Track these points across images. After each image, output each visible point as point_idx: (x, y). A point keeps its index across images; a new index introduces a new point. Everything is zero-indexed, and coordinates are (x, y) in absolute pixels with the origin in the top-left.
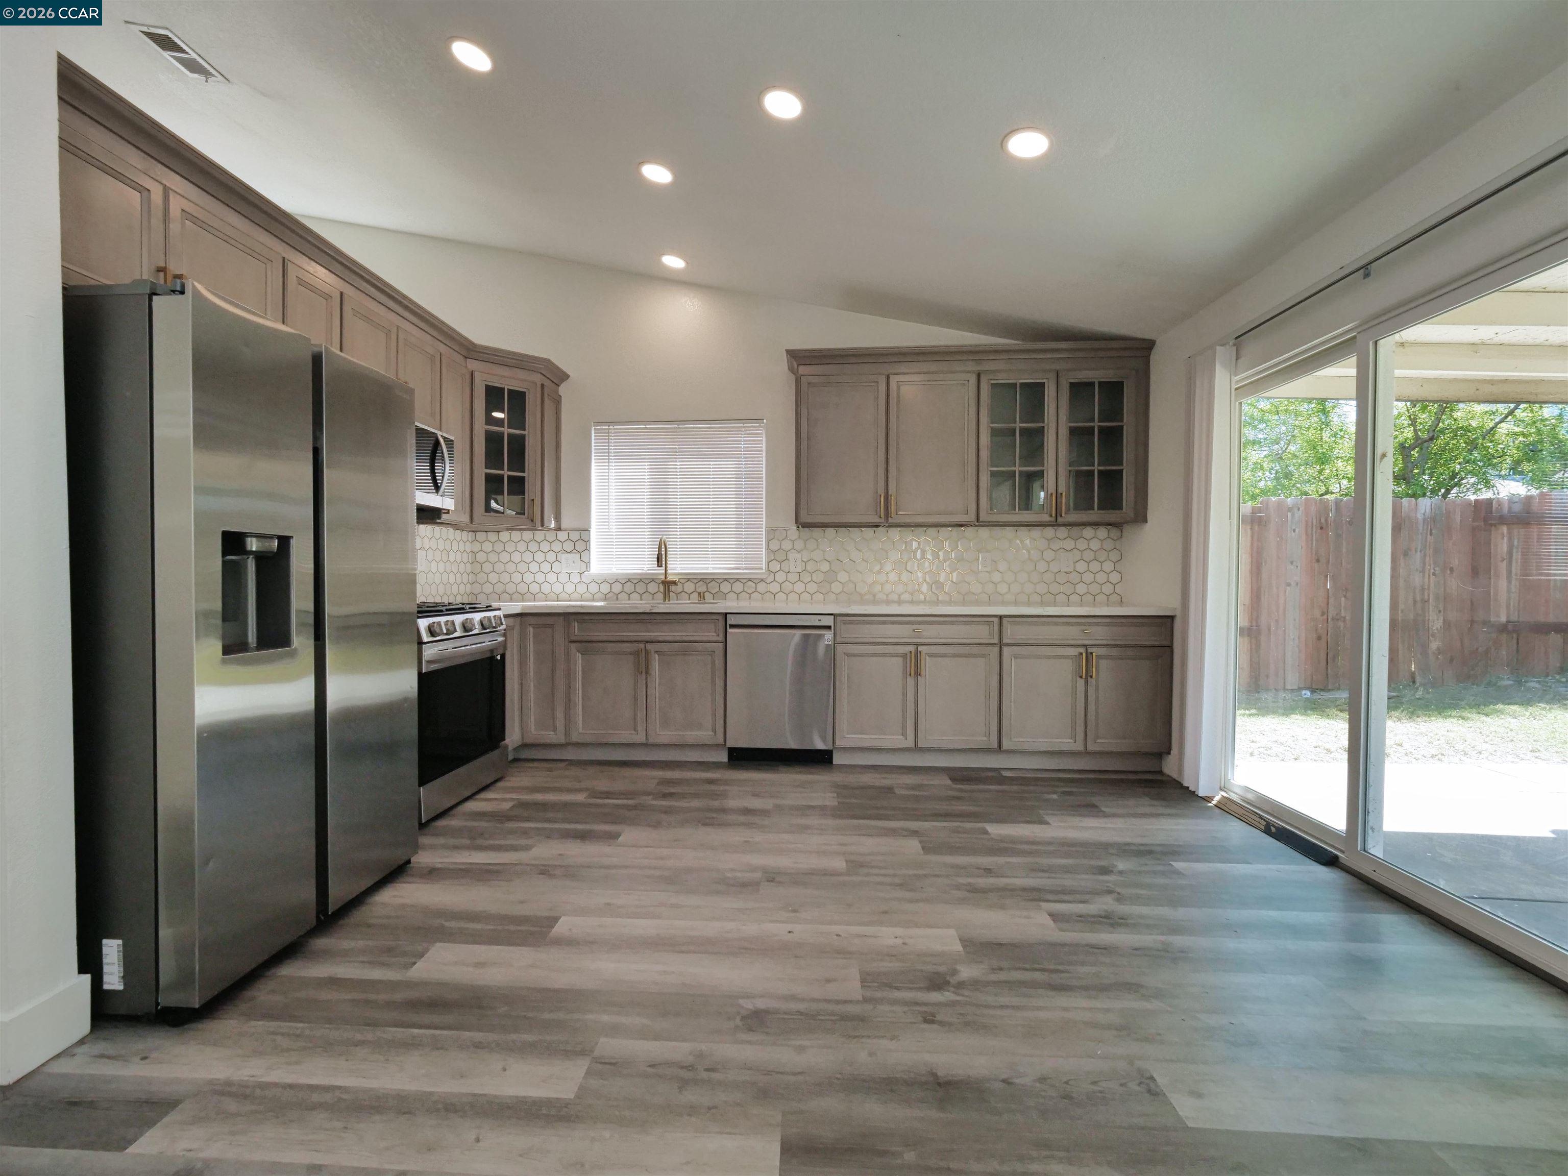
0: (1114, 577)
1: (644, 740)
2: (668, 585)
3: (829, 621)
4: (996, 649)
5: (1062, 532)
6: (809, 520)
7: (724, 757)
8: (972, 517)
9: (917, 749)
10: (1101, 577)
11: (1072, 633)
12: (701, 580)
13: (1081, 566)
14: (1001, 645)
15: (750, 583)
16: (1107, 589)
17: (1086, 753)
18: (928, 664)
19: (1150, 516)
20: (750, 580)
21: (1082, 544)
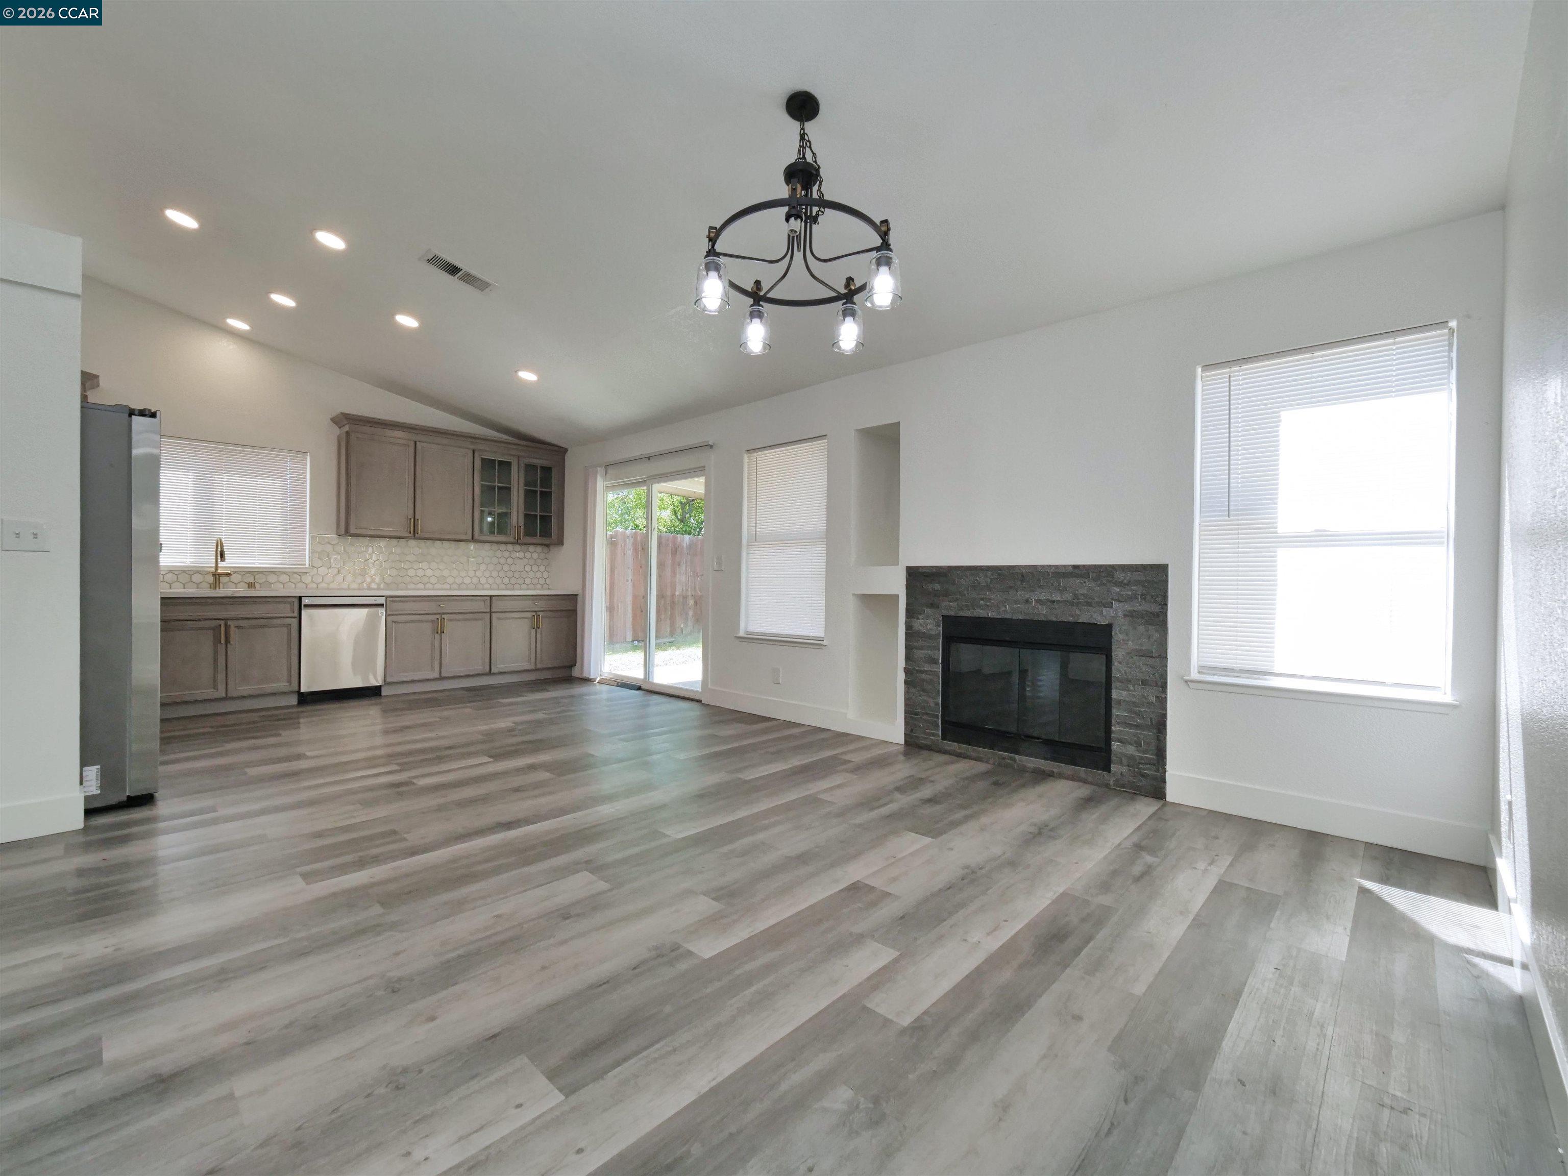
0: (545, 574)
1: (224, 695)
2: (217, 576)
3: (382, 601)
4: (488, 615)
5: (518, 547)
6: (358, 532)
7: (294, 700)
8: (470, 537)
9: (441, 678)
10: (539, 575)
11: (528, 604)
12: (249, 572)
13: (528, 568)
14: (491, 612)
15: (295, 575)
16: (542, 581)
17: (537, 670)
18: (448, 626)
19: (565, 541)
20: (295, 573)
21: (528, 555)
